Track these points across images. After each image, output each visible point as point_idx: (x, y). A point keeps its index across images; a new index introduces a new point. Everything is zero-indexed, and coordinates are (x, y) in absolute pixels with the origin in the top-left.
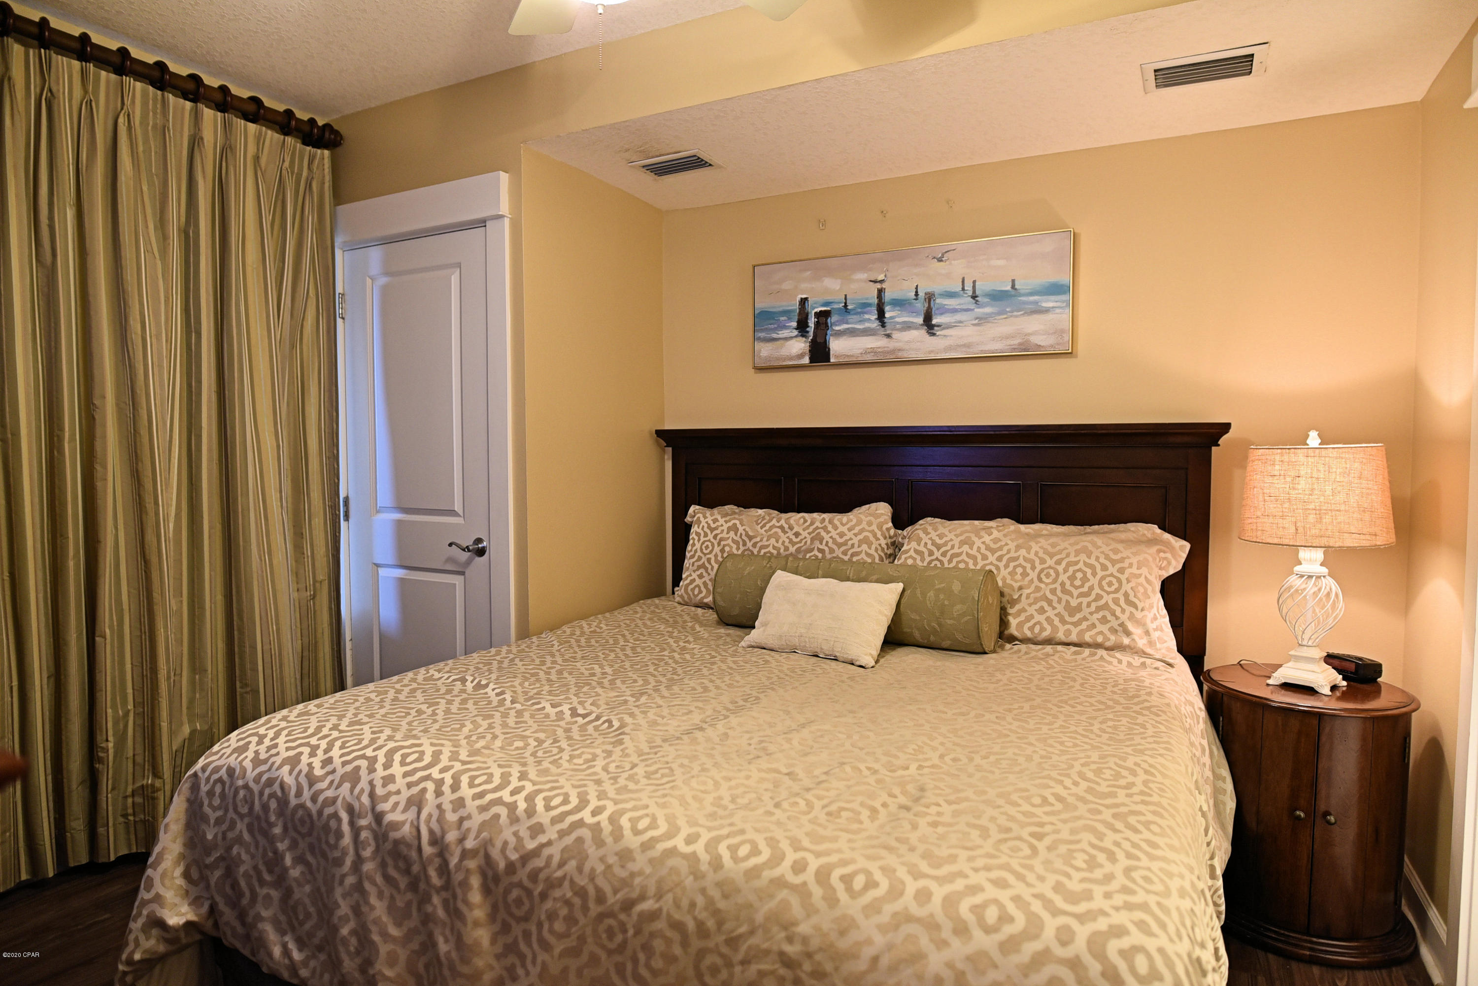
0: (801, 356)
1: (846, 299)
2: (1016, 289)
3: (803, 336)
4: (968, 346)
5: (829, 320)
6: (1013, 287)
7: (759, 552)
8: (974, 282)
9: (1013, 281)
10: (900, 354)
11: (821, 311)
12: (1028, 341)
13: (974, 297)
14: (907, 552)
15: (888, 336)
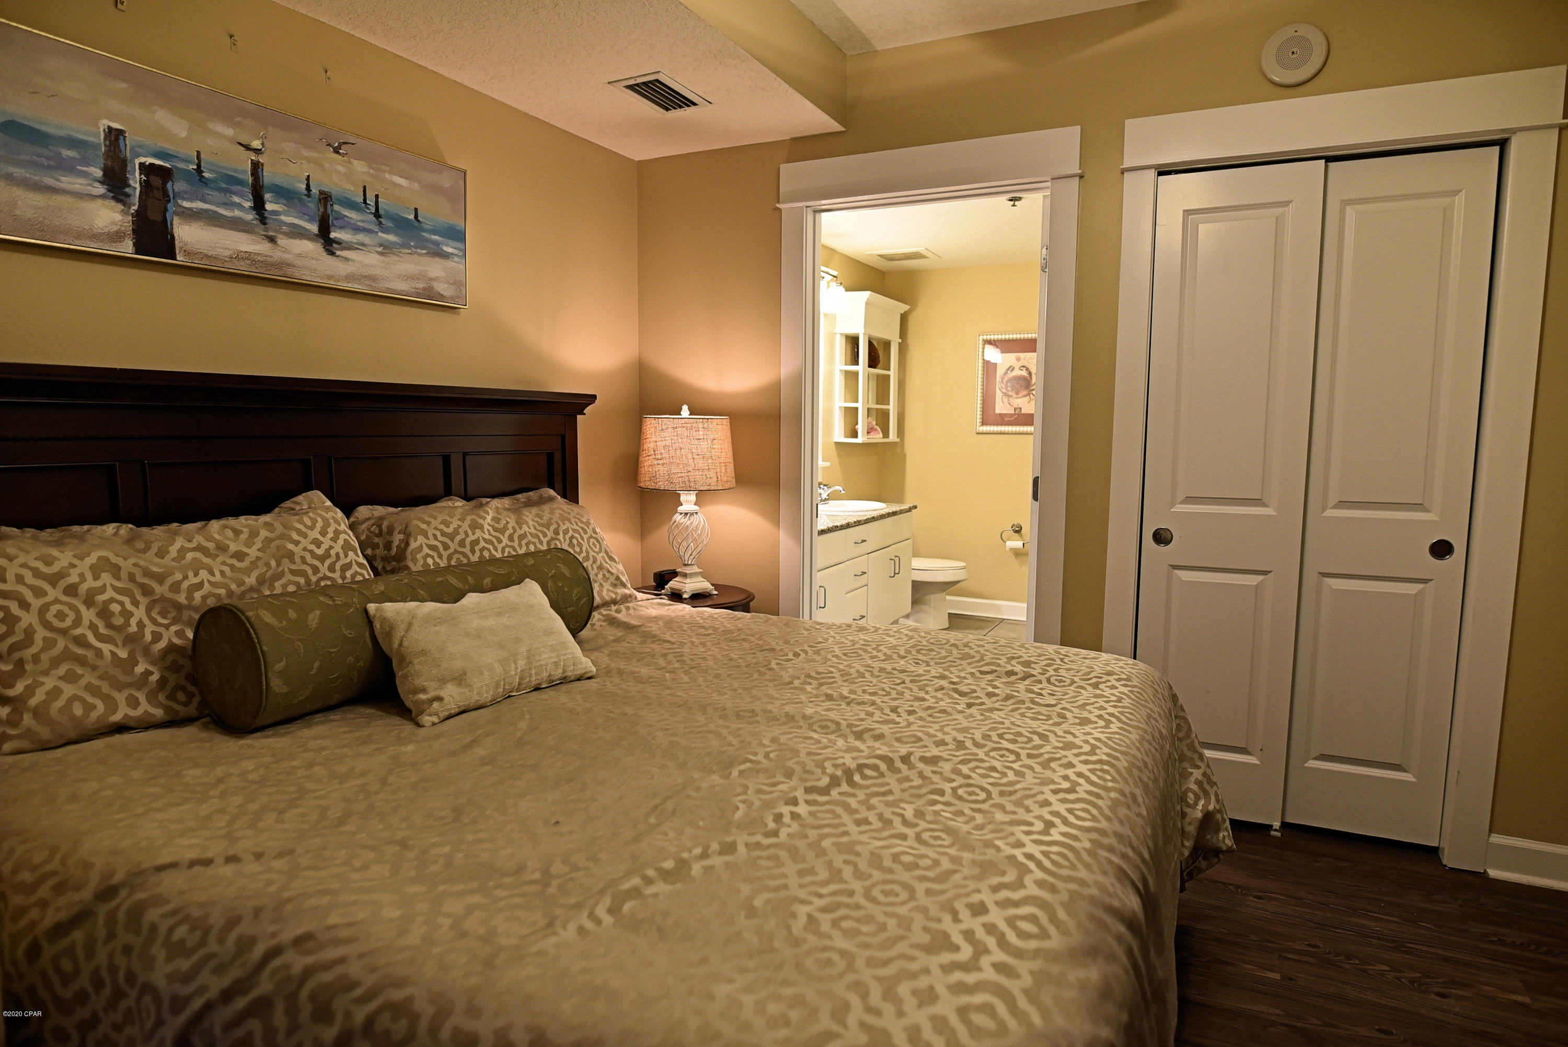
0: (117, 237)
1: (198, 157)
2: (418, 221)
3: (116, 199)
4: (372, 278)
5: (169, 185)
6: (416, 217)
7: (190, 597)
8: (377, 196)
9: (416, 210)
10: (290, 271)
11: (152, 165)
12: (431, 288)
13: (377, 215)
14: (420, 549)
15: (272, 240)
